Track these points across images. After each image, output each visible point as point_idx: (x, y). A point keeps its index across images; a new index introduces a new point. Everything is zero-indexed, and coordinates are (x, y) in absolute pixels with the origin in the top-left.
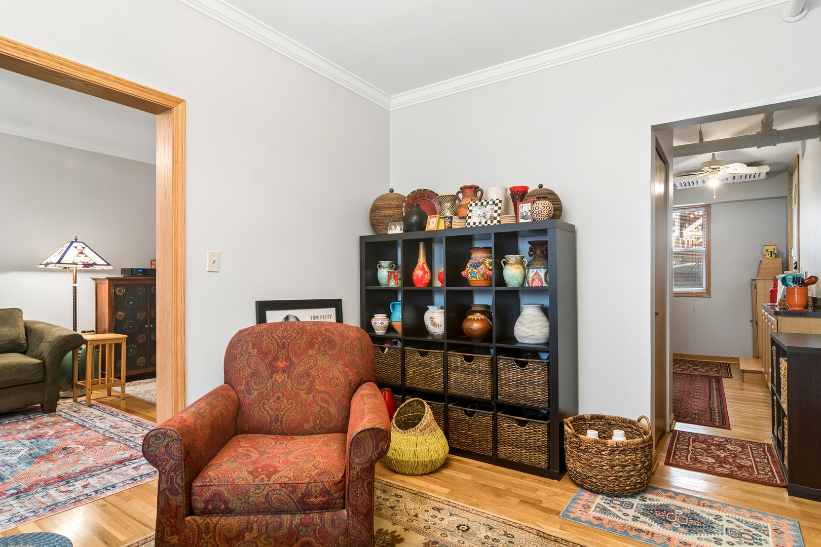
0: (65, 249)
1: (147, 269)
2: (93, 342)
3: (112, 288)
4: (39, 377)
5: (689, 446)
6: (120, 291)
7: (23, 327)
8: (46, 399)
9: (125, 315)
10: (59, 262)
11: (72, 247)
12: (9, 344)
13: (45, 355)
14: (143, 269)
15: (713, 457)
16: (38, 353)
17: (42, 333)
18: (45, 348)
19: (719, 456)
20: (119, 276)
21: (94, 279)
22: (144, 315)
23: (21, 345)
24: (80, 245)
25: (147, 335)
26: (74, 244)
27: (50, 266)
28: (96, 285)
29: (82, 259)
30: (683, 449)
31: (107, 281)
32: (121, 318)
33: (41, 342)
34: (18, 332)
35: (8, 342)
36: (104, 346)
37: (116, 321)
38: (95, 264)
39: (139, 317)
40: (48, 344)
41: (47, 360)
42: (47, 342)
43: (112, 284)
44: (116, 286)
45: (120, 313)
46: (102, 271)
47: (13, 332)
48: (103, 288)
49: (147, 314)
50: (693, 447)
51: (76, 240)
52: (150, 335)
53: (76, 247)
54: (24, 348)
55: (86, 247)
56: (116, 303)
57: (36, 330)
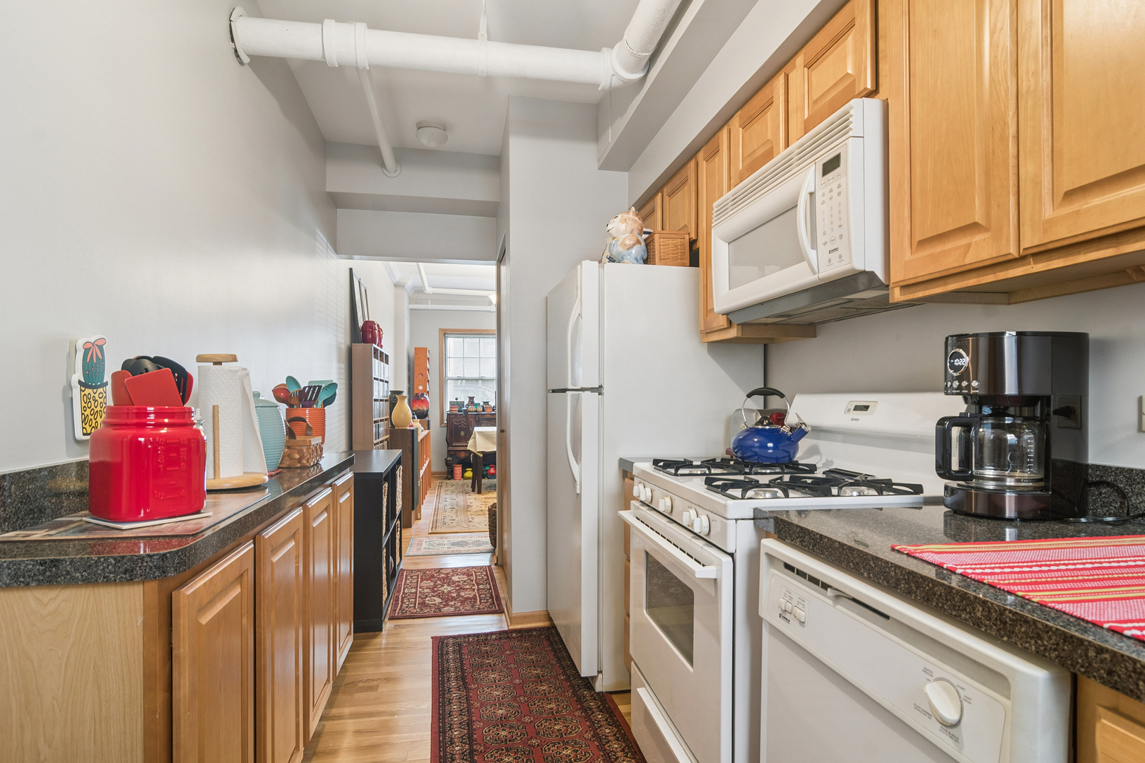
5: (478, 590)
15: (454, 582)
19: (449, 585)
30: (483, 584)
50: (474, 589)
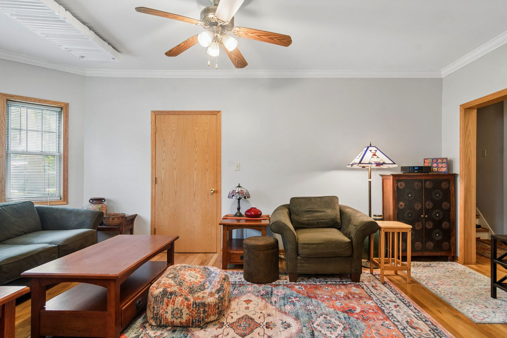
0: (364, 153)
1: (423, 167)
2: (386, 229)
3: (395, 182)
4: (348, 253)
6: (401, 185)
7: (338, 210)
8: (353, 271)
9: (405, 205)
10: (360, 163)
11: (368, 151)
12: (331, 221)
13: (353, 235)
14: (418, 167)
16: (348, 232)
17: (350, 216)
18: (352, 229)
20: (399, 172)
21: (382, 176)
22: (420, 206)
23: (337, 223)
24: (373, 149)
25: (422, 223)
26: (370, 148)
27: (355, 166)
28: (383, 180)
29: (375, 159)
31: (392, 177)
32: (402, 208)
33: (349, 224)
34: (336, 213)
35: (331, 220)
36: (393, 233)
37: (399, 209)
38: (384, 163)
39: (416, 207)
40: (354, 226)
41: (354, 240)
42: (354, 225)
43: (395, 180)
44: (398, 181)
45: (401, 203)
46: (389, 169)
47: (333, 213)
48: (388, 183)
49: (422, 205)
51: (371, 145)
52: (425, 224)
53: (371, 151)
54: (339, 226)
55: (378, 151)
56: (398, 194)
57: (346, 213)
